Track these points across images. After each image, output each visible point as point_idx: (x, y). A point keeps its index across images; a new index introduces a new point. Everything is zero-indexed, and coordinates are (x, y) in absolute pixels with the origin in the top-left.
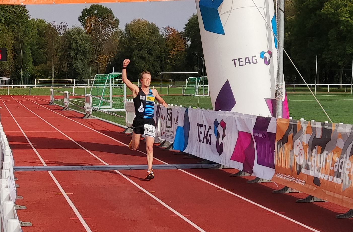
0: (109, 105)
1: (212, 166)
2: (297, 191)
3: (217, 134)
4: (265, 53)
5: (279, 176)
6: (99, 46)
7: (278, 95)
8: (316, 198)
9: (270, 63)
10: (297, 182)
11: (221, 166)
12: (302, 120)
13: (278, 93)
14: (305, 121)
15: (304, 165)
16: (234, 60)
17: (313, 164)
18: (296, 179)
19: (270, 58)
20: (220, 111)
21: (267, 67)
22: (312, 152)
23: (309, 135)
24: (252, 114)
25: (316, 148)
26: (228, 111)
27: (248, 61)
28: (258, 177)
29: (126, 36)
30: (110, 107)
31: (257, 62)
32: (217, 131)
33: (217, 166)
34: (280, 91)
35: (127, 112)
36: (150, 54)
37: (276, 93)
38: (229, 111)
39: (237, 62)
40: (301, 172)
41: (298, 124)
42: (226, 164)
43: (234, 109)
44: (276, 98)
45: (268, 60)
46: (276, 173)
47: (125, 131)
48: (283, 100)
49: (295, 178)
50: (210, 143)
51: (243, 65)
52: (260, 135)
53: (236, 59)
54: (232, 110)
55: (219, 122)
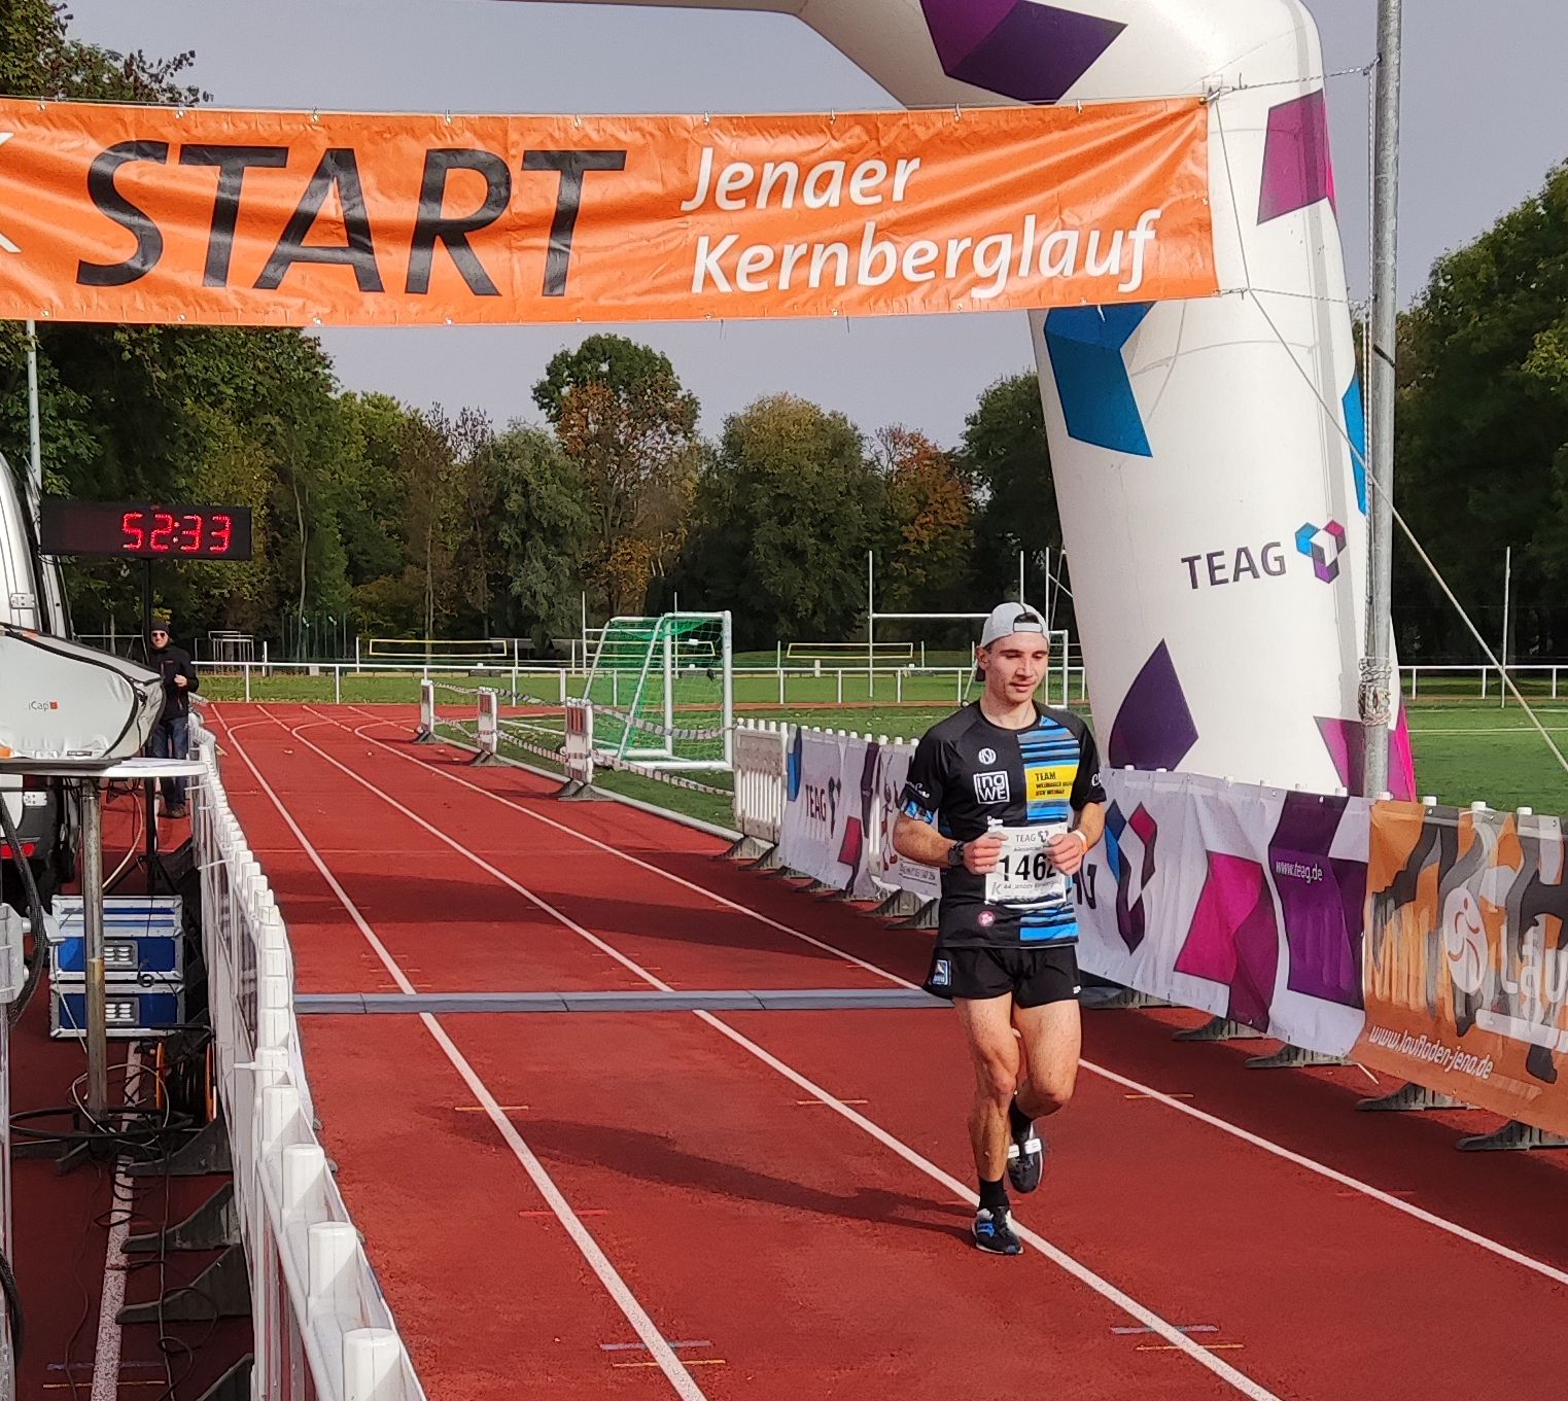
0: (661, 744)
1: (1099, 998)
2: (1459, 1105)
3: (1122, 868)
4: (1318, 530)
5: (1383, 1040)
6: (618, 504)
7: (1371, 703)
8: (1540, 1131)
9: (1338, 573)
10: (1459, 1065)
11: (1136, 999)
12: (1480, 806)
13: (1371, 697)
14: (1493, 814)
15: (1489, 996)
16: (1191, 561)
17: (1526, 991)
18: (1452, 1054)
19: (1339, 551)
20: (1130, 768)
21: (1325, 589)
22: (1522, 941)
23: (1507, 868)
24: (1267, 784)
25: (1537, 924)
26: (1164, 770)
27: (1247, 565)
28: (1292, 1043)
29: (729, 465)
30: (667, 753)
31: (1282, 572)
32: (1120, 849)
33: (1118, 997)
34: (1378, 689)
35: (740, 772)
36: (825, 537)
37: (1363, 698)
38: (1171, 769)
39: (1202, 567)
40: (1474, 1022)
41: (1461, 823)
42: (1155, 987)
43: (1189, 763)
44: (1362, 718)
45: (1328, 562)
46: (1367, 1030)
47: (731, 851)
48: (1392, 726)
49: (1449, 1051)
50: (1092, 904)
51: (1226, 581)
52: (1301, 871)
53: (1198, 558)
54: (1183, 766)
55: (1127, 813)
